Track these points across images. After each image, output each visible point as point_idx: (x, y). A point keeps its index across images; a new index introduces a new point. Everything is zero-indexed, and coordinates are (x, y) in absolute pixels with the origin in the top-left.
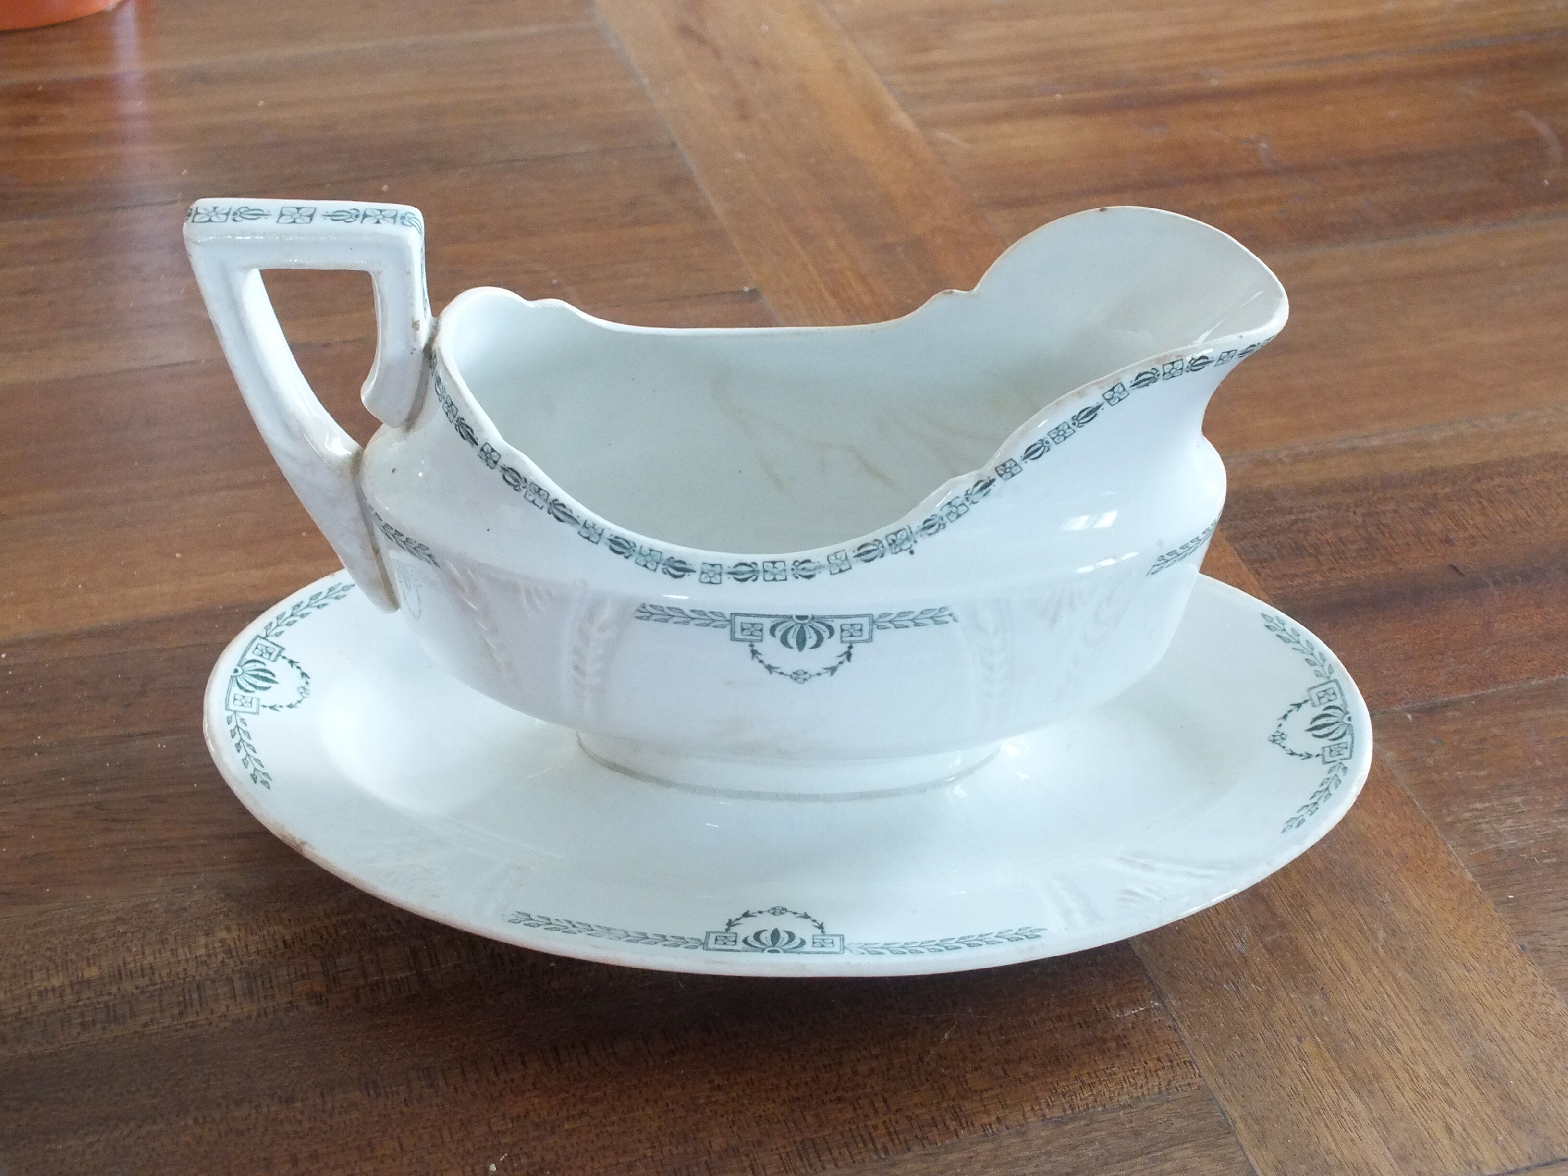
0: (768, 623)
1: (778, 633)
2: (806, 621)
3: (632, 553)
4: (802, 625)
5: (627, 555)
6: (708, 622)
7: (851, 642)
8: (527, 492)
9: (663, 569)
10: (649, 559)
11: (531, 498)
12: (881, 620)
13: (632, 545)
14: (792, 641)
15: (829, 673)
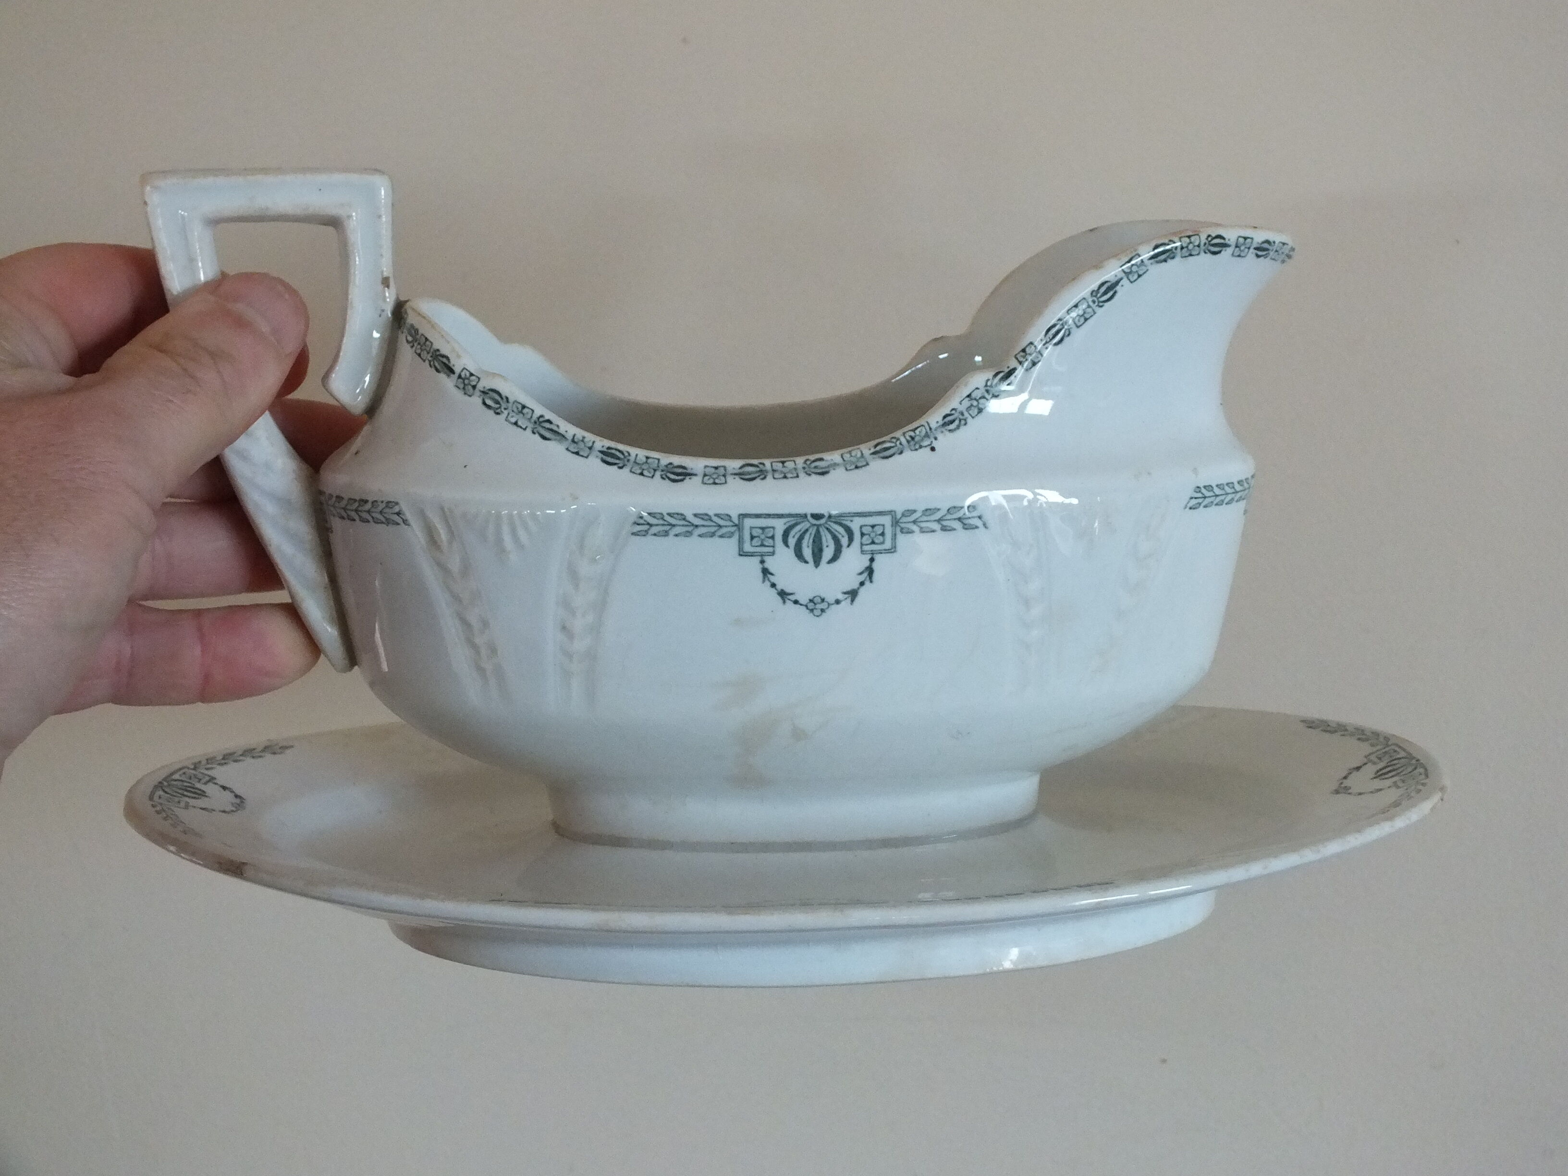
0: (780, 526)
1: (792, 541)
2: (822, 521)
3: (626, 463)
4: (818, 526)
5: (620, 465)
6: (713, 529)
7: (873, 553)
8: (509, 414)
9: (661, 476)
10: (644, 467)
11: (513, 420)
12: (904, 520)
13: (626, 454)
14: (807, 552)
15: (849, 600)
